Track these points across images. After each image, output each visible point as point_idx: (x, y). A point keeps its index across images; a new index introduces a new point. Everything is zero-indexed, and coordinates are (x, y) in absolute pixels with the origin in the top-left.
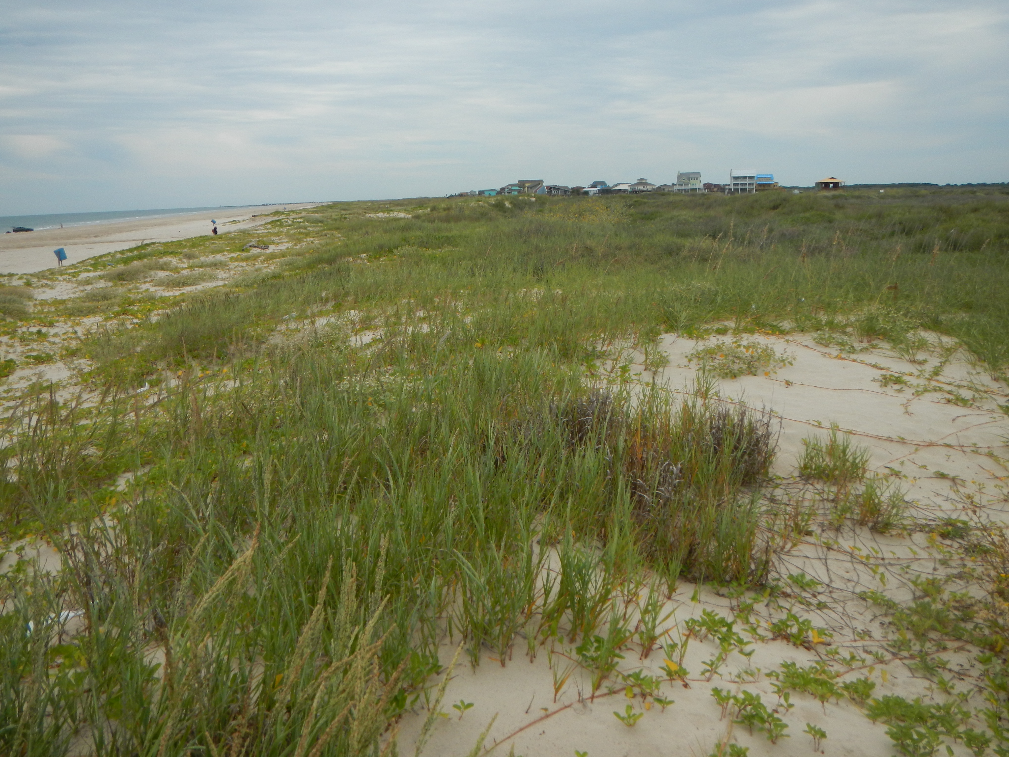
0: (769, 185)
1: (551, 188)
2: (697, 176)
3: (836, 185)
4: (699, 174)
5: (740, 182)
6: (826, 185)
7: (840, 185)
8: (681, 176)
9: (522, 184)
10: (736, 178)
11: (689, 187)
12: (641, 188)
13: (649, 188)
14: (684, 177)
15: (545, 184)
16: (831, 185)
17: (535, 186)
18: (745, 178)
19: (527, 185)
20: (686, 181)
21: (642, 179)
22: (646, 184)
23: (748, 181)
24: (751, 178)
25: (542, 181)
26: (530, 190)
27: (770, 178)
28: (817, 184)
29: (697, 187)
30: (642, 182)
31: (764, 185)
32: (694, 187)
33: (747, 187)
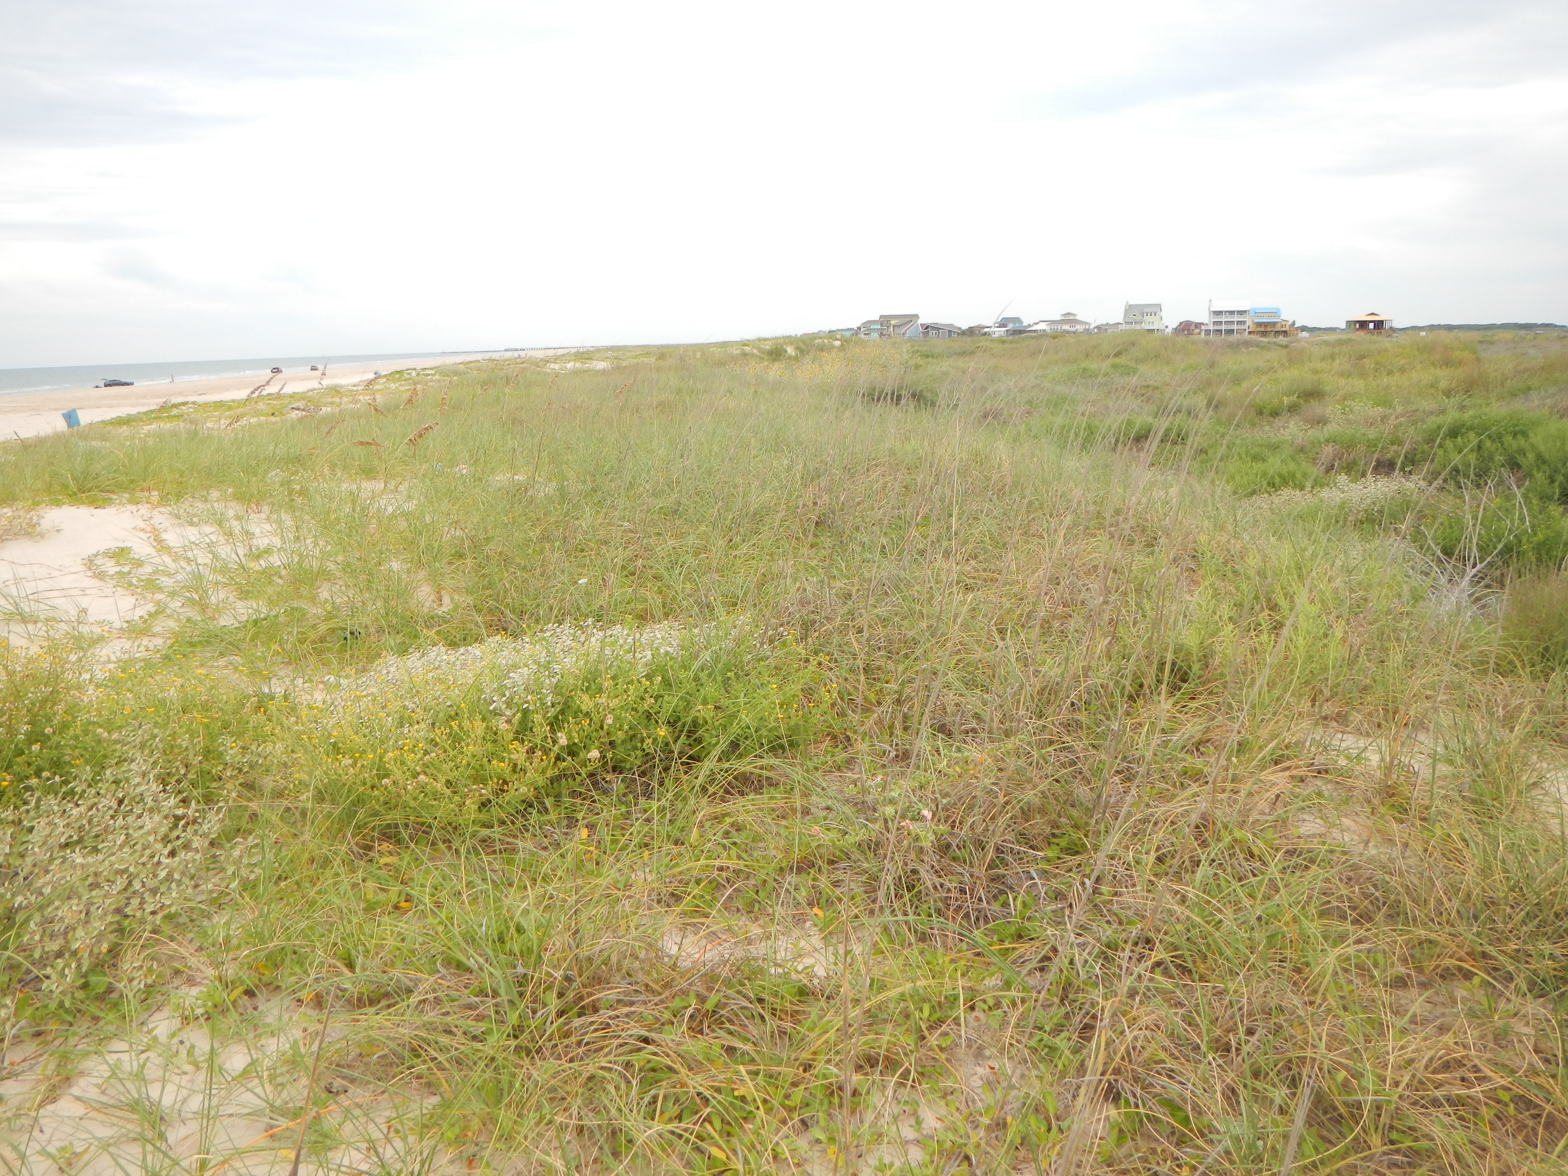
0: (1274, 324)
1: (927, 328)
2: (1155, 309)
3: (1379, 325)
4: (1159, 306)
5: (1224, 319)
6: (1363, 324)
7: (1387, 326)
8: (1130, 309)
9: (886, 320)
10: (1218, 313)
11: (1144, 327)
12: (1066, 327)
13: (1079, 328)
14: (1135, 312)
15: (920, 322)
16: (1371, 326)
17: (905, 324)
18: (1232, 313)
19: (893, 322)
20: (1139, 318)
21: (1069, 314)
22: (1076, 322)
23: (1236, 318)
24: (1241, 313)
25: (916, 316)
26: (897, 331)
27: (1276, 314)
28: (1349, 323)
29: (1155, 327)
30: (1069, 318)
31: (1266, 324)
32: (1151, 327)
33: (1235, 327)
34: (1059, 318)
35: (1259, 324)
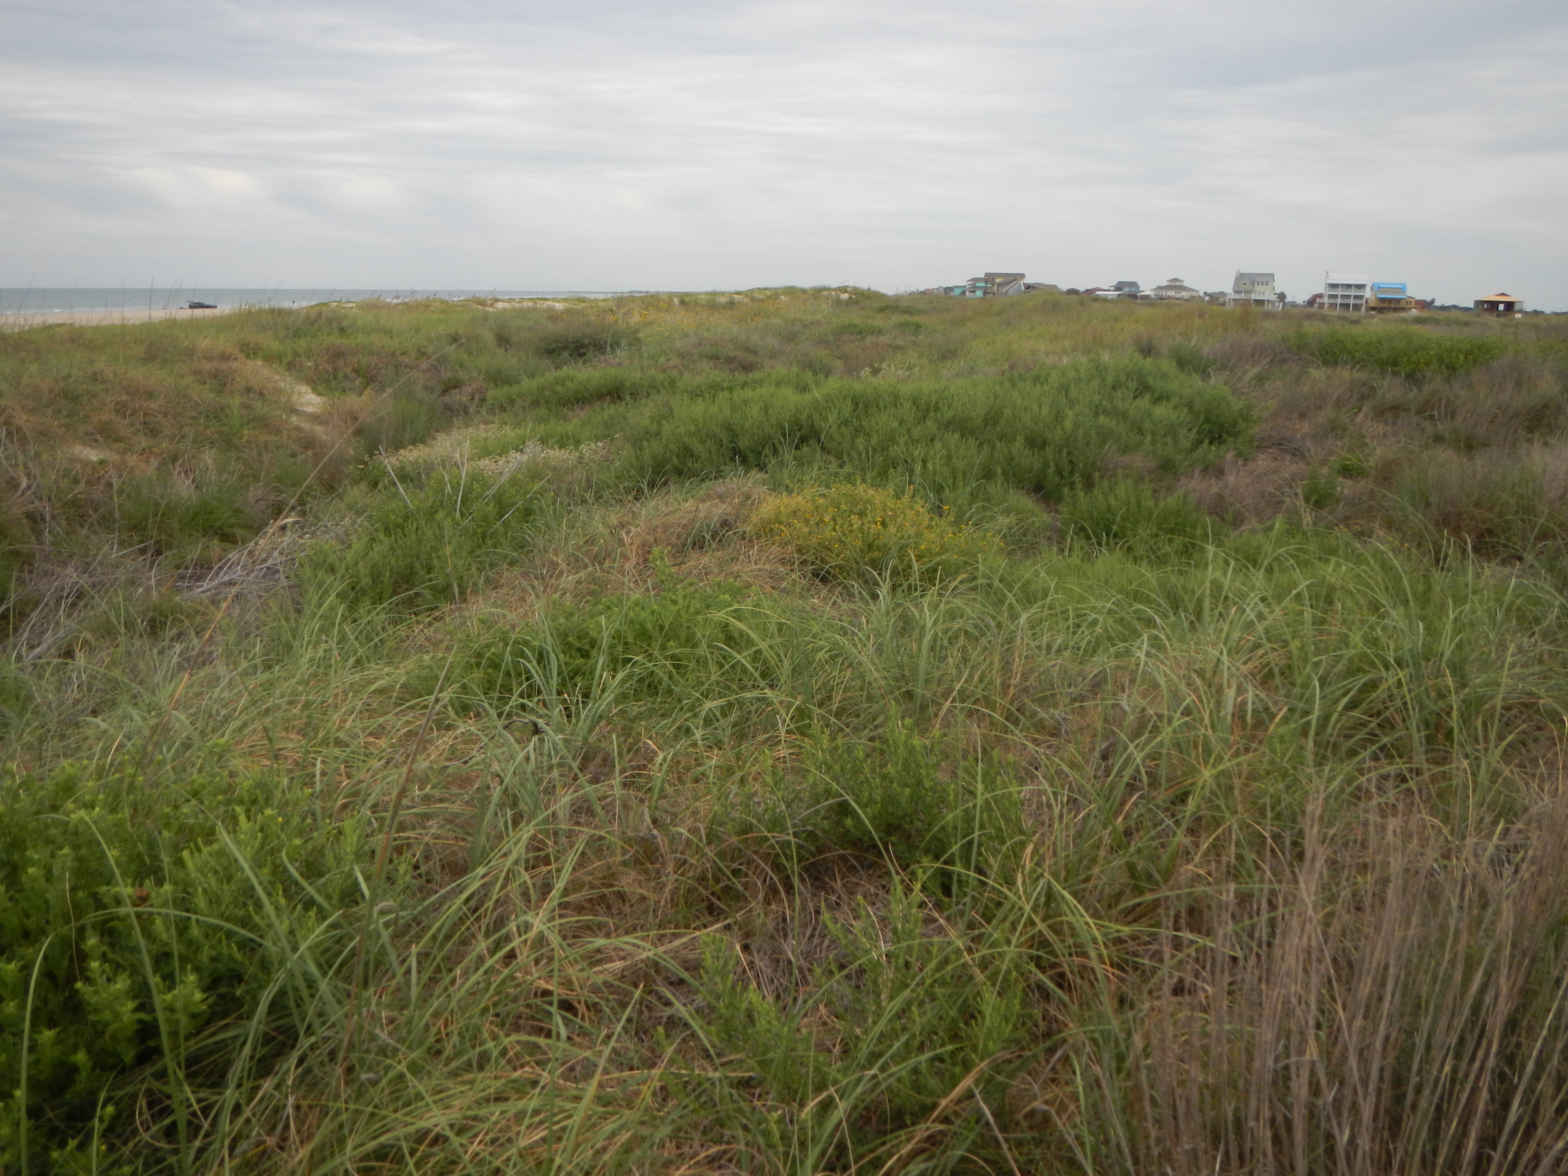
0: (1399, 300)
1: (1028, 287)
2: (1267, 279)
3: (1510, 306)
4: (1272, 276)
5: (1339, 292)
6: (1493, 305)
7: (1517, 307)
8: (1241, 277)
9: (990, 278)
10: (1334, 286)
11: (1254, 296)
12: (1171, 293)
13: (1185, 294)
14: (1245, 280)
16: (1501, 307)
17: (1009, 283)
18: (1349, 286)
19: (998, 280)
20: (1248, 287)
21: (1176, 280)
22: (1183, 288)
23: (1353, 292)
24: (1359, 287)
25: (1022, 276)
26: (1001, 289)
27: (1402, 290)
29: (1265, 298)
30: (1175, 285)
31: (1390, 300)
32: (1261, 298)
33: (1352, 301)
34: (1165, 283)
35: (1383, 300)
